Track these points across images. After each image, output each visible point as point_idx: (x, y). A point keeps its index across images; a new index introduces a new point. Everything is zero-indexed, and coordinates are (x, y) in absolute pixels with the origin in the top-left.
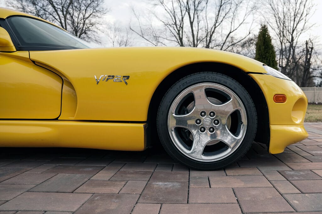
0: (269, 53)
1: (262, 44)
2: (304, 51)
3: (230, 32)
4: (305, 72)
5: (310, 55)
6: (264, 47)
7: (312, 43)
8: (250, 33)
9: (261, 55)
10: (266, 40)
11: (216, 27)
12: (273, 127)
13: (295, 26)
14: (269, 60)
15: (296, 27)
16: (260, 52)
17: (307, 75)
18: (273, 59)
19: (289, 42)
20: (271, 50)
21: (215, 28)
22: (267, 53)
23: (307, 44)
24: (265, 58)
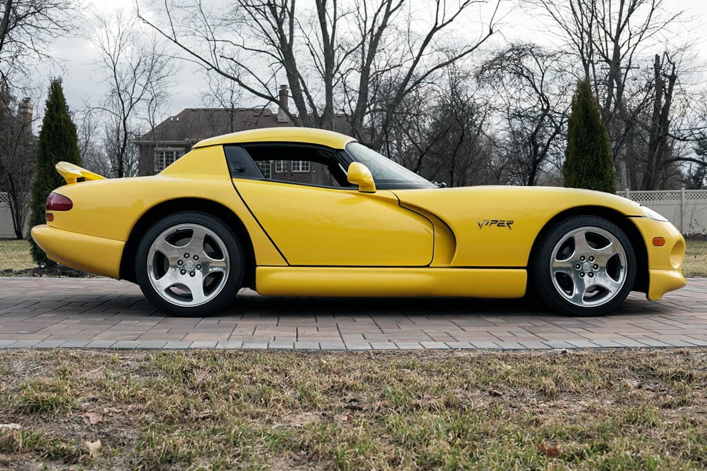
0: (596, 142)
1: (582, 124)
2: (650, 88)
3: (435, 29)
4: (653, 145)
5: (669, 97)
6: (586, 129)
7: (674, 64)
8: (491, 32)
9: (580, 145)
10: (589, 115)
11: (390, 13)
12: (652, 272)
13: (623, 19)
14: (597, 156)
15: (627, 20)
16: (578, 139)
17: (659, 156)
18: (605, 154)
19: (607, 60)
20: (600, 135)
21: (388, 14)
22: (591, 140)
23: (657, 67)
24: (588, 151)
